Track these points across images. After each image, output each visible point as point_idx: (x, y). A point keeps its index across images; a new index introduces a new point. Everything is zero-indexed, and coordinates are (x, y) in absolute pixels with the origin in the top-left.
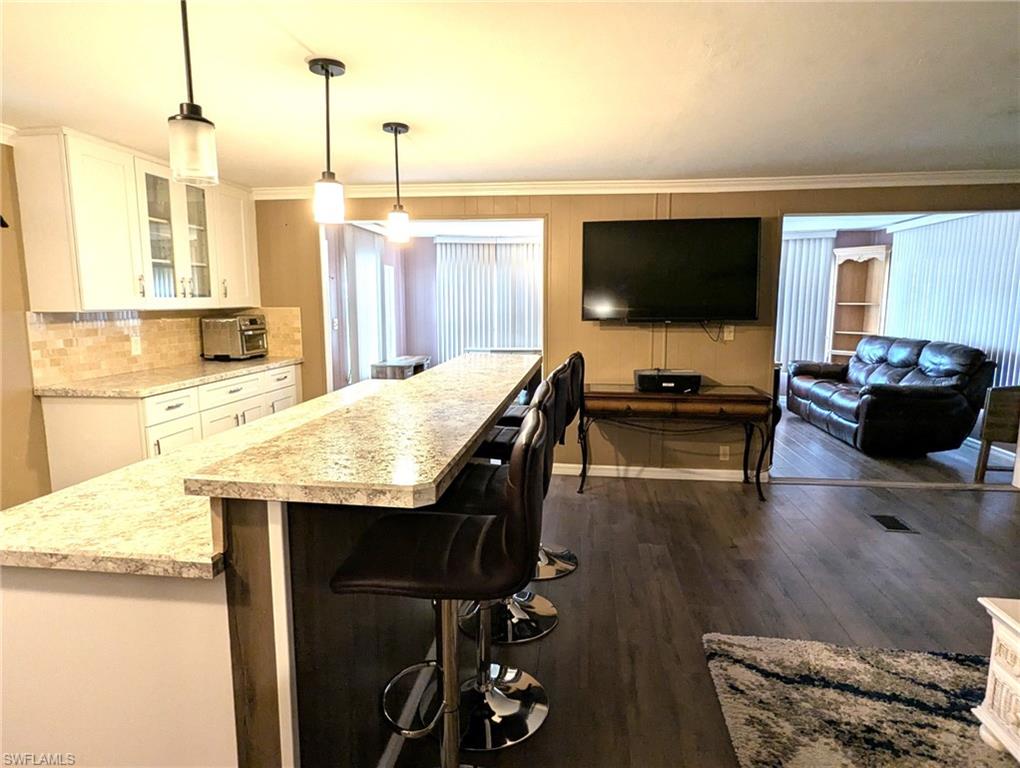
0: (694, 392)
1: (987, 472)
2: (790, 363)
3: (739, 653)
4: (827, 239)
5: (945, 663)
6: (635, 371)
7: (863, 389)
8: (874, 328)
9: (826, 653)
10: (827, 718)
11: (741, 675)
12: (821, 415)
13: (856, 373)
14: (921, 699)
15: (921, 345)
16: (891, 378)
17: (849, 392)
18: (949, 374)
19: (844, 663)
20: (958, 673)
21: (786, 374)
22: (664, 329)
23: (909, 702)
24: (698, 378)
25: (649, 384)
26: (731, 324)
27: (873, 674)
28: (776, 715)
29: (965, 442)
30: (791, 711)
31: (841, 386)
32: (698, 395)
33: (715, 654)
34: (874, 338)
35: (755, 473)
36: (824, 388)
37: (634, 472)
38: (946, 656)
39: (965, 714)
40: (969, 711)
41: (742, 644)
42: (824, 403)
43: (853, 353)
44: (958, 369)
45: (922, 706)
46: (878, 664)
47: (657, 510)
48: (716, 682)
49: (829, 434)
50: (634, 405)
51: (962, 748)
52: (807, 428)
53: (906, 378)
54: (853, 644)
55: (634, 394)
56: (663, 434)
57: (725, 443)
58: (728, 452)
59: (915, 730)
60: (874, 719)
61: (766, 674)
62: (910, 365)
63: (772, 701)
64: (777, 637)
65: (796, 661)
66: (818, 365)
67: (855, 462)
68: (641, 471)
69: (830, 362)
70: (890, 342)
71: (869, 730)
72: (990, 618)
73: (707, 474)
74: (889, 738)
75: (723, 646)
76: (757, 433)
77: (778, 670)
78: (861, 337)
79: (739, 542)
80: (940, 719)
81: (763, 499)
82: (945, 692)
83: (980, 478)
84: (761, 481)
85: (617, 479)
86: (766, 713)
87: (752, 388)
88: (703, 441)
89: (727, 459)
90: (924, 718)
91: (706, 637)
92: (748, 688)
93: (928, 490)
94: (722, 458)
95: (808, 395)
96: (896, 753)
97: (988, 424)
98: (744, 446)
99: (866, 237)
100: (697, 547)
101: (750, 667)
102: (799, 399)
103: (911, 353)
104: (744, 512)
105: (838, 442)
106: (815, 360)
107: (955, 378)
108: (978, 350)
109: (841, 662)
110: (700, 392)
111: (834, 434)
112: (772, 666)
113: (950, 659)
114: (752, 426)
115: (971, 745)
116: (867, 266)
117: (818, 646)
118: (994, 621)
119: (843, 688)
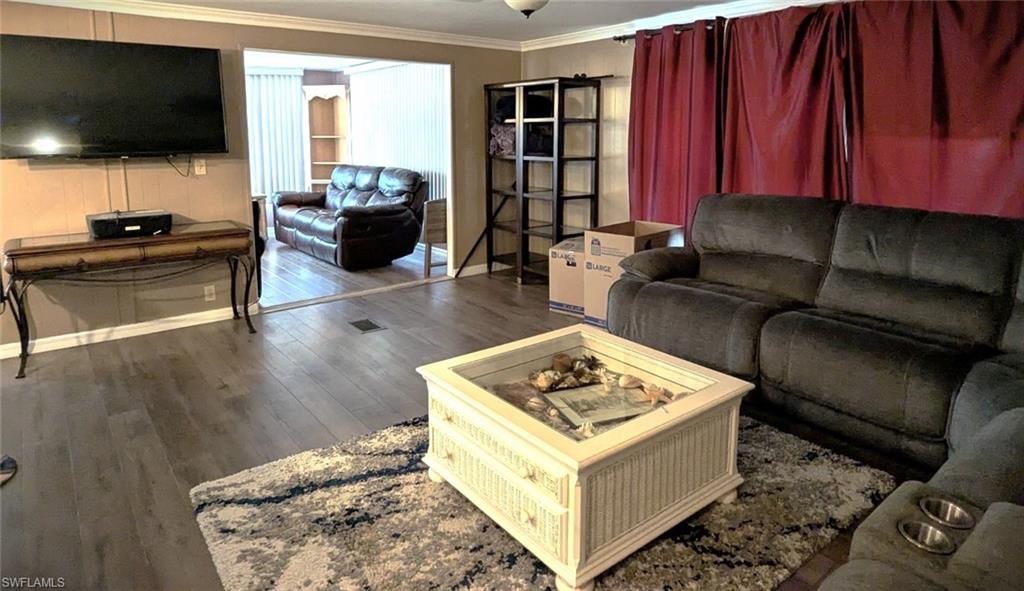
0: (166, 232)
1: (432, 269)
2: (273, 195)
3: (230, 493)
4: (295, 76)
5: (406, 430)
6: (87, 217)
7: (337, 212)
8: (344, 158)
9: (314, 458)
10: (315, 518)
11: (232, 515)
12: (306, 240)
13: (333, 199)
14: (387, 466)
15: (379, 171)
16: (360, 201)
17: (327, 217)
18: (400, 193)
19: (329, 461)
20: (414, 434)
21: (271, 206)
22: (121, 166)
23: (380, 473)
24: (169, 217)
25: (107, 230)
26: (202, 158)
27: (352, 462)
28: (268, 537)
29: (416, 247)
30: (283, 527)
31: (320, 212)
32: (170, 235)
33: (205, 504)
34: (344, 167)
35: (243, 307)
36: (306, 215)
37: (100, 335)
38: (406, 424)
39: (419, 464)
40: (421, 461)
41: (233, 483)
42: (307, 229)
43: (328, 181)
44: (406, 189)
45: (389, 472)
46: (357, 452)
47: (133, 372)
48: (205, 534)
49: (314, 257)
50: (89, 257)
51: (417, 493)
52: (295, 255)
53: (371, 200)
54: (336, 440)
55: (88, 243)
56: (134, 285)
57: (210, 281)
58: (213, 291)
59: (385, 494)
60: (354, 501)
61: (258, 502)
62: (373, 188)
63: (264, 526)
64: (269, 461)
65: (287, 477)
66: (299, 194)
67: (337, 279)
68: (112, 331)
69: (311, 191)
70: (356, 169)
71: (350, 511)
72: (425, 381)
73: (191, 320)
74: (366, 511)
75: (212, 493)
76: (240, 266)
77: (270, 493)
78: (334, 166)
79: (229, 381)
80: (403, 476)
81: (253, 331)
82: (406, 453)
83: (428, 274)
84: (250, 314)
85: (79, 348)
86: (257, 541)
87: (231, 222)
88: (184, 284)
89: (214, 298)
90: (391, 481)
91: (193, 491)
92: (240, 524)
93: (394, 290)
94: (207, 299)
95: (292, 224)
96: (371, 521)
97: (429, 231)
98: (230, 281)
99: (330, 77)
100: (181, 399)
101: (242, 502)
102: (286, 228)
103: (372, 178)
104: (235, 349)
105: (323, 263)
106: (298, 190)
107: (404, 196)
108: (416, 173)
109: (328, 462)
110: (172, 232)
111: (318, 256)
112: (264, 492)
113: (408, 425)
114: (236, 261)
115: (423, 487)
116: (333, 104)
117: (307, 454)
118: (428, 383)
119: (327, 485)
